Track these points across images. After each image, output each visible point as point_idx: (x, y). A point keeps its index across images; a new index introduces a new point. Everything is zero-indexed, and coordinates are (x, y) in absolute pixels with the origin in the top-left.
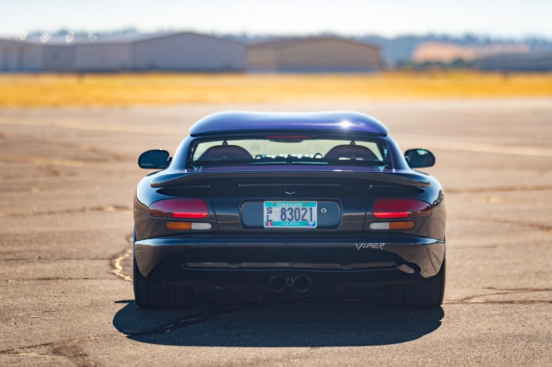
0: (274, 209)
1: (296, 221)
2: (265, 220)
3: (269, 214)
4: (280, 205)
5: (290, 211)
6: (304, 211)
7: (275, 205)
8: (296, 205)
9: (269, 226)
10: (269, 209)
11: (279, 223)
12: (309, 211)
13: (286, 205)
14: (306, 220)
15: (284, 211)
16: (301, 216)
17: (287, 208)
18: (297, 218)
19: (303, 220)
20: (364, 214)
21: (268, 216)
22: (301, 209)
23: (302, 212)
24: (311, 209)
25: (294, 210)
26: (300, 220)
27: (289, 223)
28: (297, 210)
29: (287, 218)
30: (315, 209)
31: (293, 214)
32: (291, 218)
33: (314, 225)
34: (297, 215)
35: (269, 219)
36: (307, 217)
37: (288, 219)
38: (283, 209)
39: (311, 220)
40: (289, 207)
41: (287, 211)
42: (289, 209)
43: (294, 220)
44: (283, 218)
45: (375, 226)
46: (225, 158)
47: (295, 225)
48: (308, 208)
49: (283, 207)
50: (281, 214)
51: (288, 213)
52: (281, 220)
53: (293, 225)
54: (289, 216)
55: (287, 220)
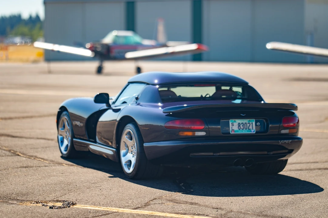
0: (235, 124)
2: (231, 129)
4: (237, 121)
6: (249, 124)
7: (235, 121)
8: (245, 121)
9: (233, 133)
10: (232, 124)
11: (237, 131)
12: (251, 124)
14: (250, 129)
15: (239, 125)
16: (248, 127)
17: (241, 123)
18: (246, 128)
19: (249, 129)
20: (278, 125)
21: (232, 127)
22: (247, 123)
23: (248, 125)
24: (252, 123)
25: (244, 124)
26: (247, 129)
27: (242, 131)
28: (246, 124)
30: (254, 123)
31: (244, 126)
32: (243, 128)
33: (254, 132)
34: (246, 126)
35: (233, 129)
36: (251, 127)
39: (253, 129)
40: (242, 122)
42: (242, 123)
43: (244, 129)
44: (239, 128)
45: (283, 132)
46: (170, 97)
47: (245, 132)
48: (251, 123)
49: (239, 122)
50: (238, 126)
51: (241, 126)
52: (238, 129)
54: (242, 127)
55: (241, 129)
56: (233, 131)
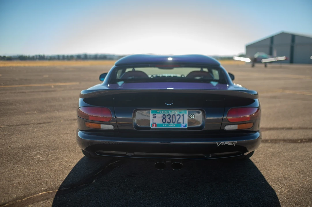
0: (158, 115)
1: (173, 124)
2: (151, 122)
3: (154, 119)
4: (162, 112)
5: (169, 117)
6: (179, 116)
7: (158, 112)
8: (173, 112)
9: (154, 127)
10: (155, 115)
11: (161, 125)
12: (182, 117)
13: (166, 112)
14: (180, 123)
15: (164, 117)
16: (177, 120)
17: (166, 115)
18: (174, 121)
19: (178, 123)
22: (176, 115)
23: (177, 117)
24: (183, 115)
25: (171, 116)
27: (168, 125)
28: (174, 116)
29: (166, 122)
30: (186, 115)
31: (171, 119)
32: (169, 122)
33: (185, 126)
34: (174, 119)
35: (154, 122)
36: (181, 121)
37: (168, 122)
38: (164, 115)
39: (183, 123)
40: (168, 114)
43: (171, 123)
44: (164, 121)
45: (228, 128)
47: (172, 126)
48: (181, 115)
49: (164, 114)
50: (162, 118)
51: (167, 118)
52: (162, 123)
54: (168, 120)
55: (166, 123)
56: (155, 125)
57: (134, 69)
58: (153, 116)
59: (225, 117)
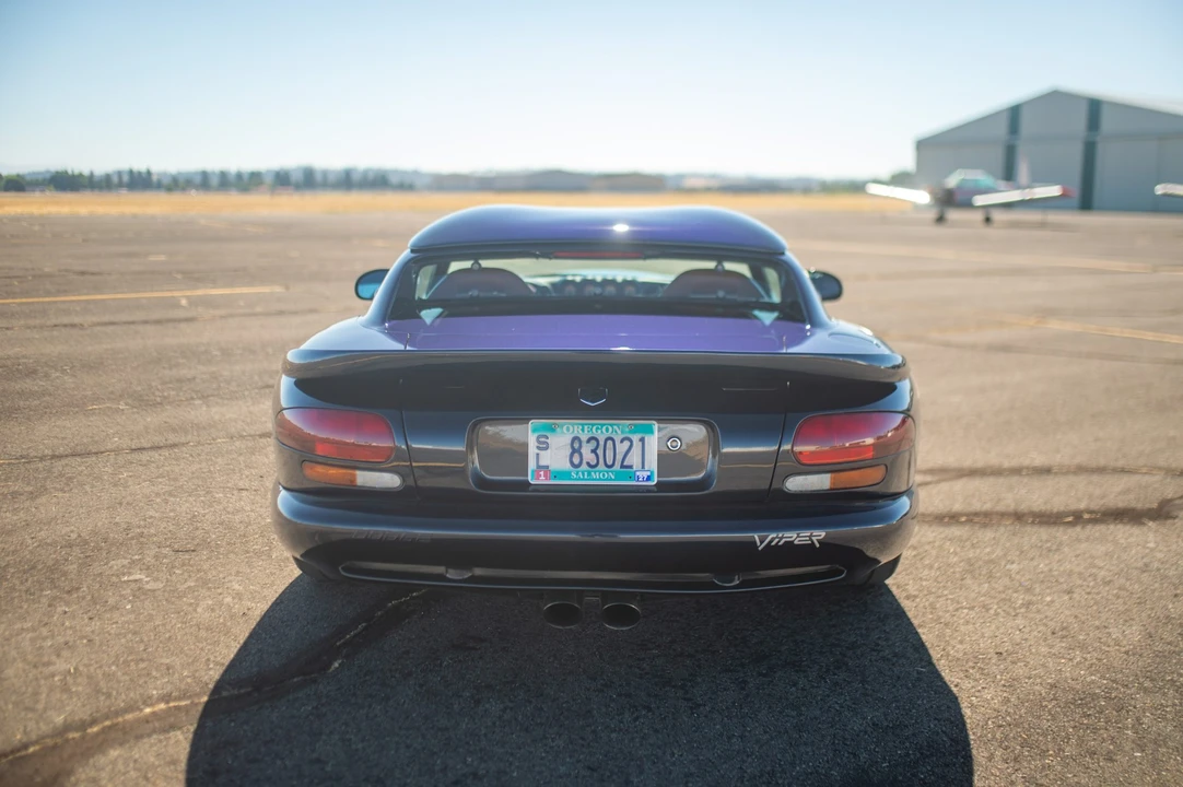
0: (554, 440)
1: (606, 469)
2: (532, 465)
3: (542, 453)
4: (568, 429)
5: (593, 444)
6: (626, 444)
7: (556, 429)
8: (607, 430)
9: (542, 481)
10: (543, 439)
11: (567, 475)
12: (637, 446)
13: (583, 430)
14: (631, 467)
15: (576, 445)
16: (619, 457)
17: (584, 438)
18: (610, 461)
19: (622, 466)
20: (774, 448)
21: (538, 455)
22: (618, 439)
23: (622, 448)
24: (642, 440)
25: (602, 443)
26: (617, 467)
27: (589, 474)
28: (610, 443)
29: (584, 462)
30: (652, 440)
31: (600, 452)
32: (594, 463)
33: (649, 478)
34: (610, 454)
35: (542, 463)
36: (634, 459)
37: (588, 464)
38: (575, 439)
39: (643, 467)
40: (590, 435)
41: (584, 444)
42: (591, 439)
43: (601, 466)
44: (576, 460)
45: (796, 484)
47: (602, 478)
48: (635, 438)
49: (576, 434)
50: (569, 451)
51: (586, 450)
52: (568, 466)
53: (600, 479)
54: (589, 457)
55: (584, 467)
56: (545, 475)
57: (476, 262)
58: (536, 444)
59: (786, 447)
